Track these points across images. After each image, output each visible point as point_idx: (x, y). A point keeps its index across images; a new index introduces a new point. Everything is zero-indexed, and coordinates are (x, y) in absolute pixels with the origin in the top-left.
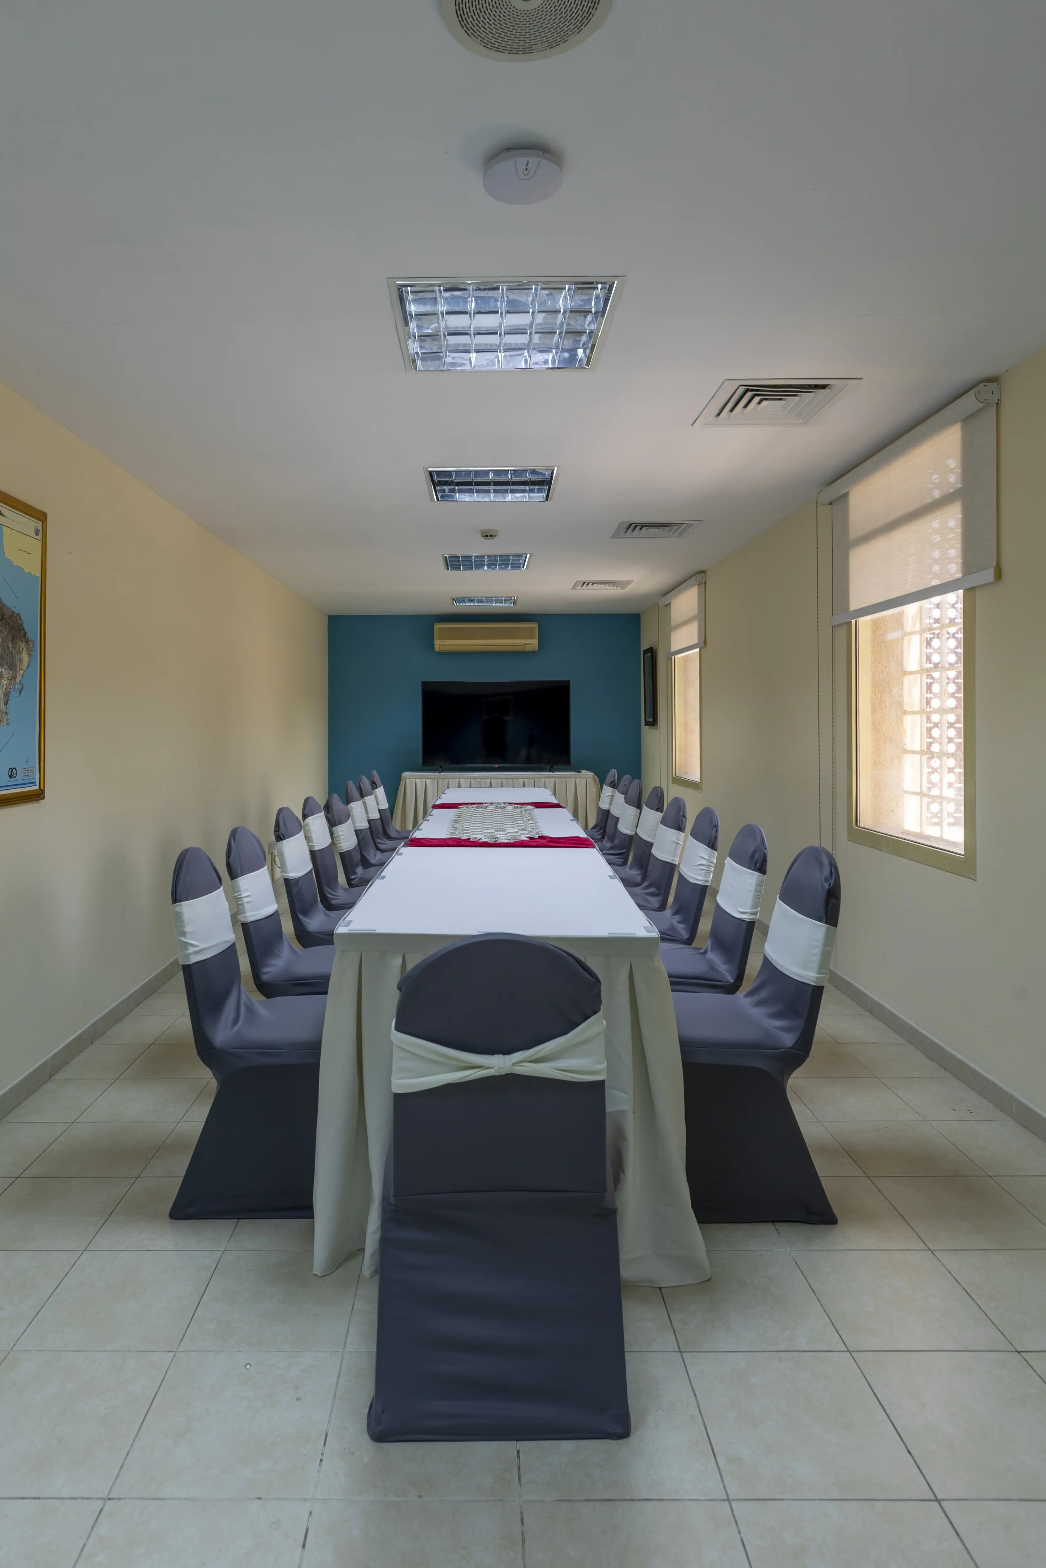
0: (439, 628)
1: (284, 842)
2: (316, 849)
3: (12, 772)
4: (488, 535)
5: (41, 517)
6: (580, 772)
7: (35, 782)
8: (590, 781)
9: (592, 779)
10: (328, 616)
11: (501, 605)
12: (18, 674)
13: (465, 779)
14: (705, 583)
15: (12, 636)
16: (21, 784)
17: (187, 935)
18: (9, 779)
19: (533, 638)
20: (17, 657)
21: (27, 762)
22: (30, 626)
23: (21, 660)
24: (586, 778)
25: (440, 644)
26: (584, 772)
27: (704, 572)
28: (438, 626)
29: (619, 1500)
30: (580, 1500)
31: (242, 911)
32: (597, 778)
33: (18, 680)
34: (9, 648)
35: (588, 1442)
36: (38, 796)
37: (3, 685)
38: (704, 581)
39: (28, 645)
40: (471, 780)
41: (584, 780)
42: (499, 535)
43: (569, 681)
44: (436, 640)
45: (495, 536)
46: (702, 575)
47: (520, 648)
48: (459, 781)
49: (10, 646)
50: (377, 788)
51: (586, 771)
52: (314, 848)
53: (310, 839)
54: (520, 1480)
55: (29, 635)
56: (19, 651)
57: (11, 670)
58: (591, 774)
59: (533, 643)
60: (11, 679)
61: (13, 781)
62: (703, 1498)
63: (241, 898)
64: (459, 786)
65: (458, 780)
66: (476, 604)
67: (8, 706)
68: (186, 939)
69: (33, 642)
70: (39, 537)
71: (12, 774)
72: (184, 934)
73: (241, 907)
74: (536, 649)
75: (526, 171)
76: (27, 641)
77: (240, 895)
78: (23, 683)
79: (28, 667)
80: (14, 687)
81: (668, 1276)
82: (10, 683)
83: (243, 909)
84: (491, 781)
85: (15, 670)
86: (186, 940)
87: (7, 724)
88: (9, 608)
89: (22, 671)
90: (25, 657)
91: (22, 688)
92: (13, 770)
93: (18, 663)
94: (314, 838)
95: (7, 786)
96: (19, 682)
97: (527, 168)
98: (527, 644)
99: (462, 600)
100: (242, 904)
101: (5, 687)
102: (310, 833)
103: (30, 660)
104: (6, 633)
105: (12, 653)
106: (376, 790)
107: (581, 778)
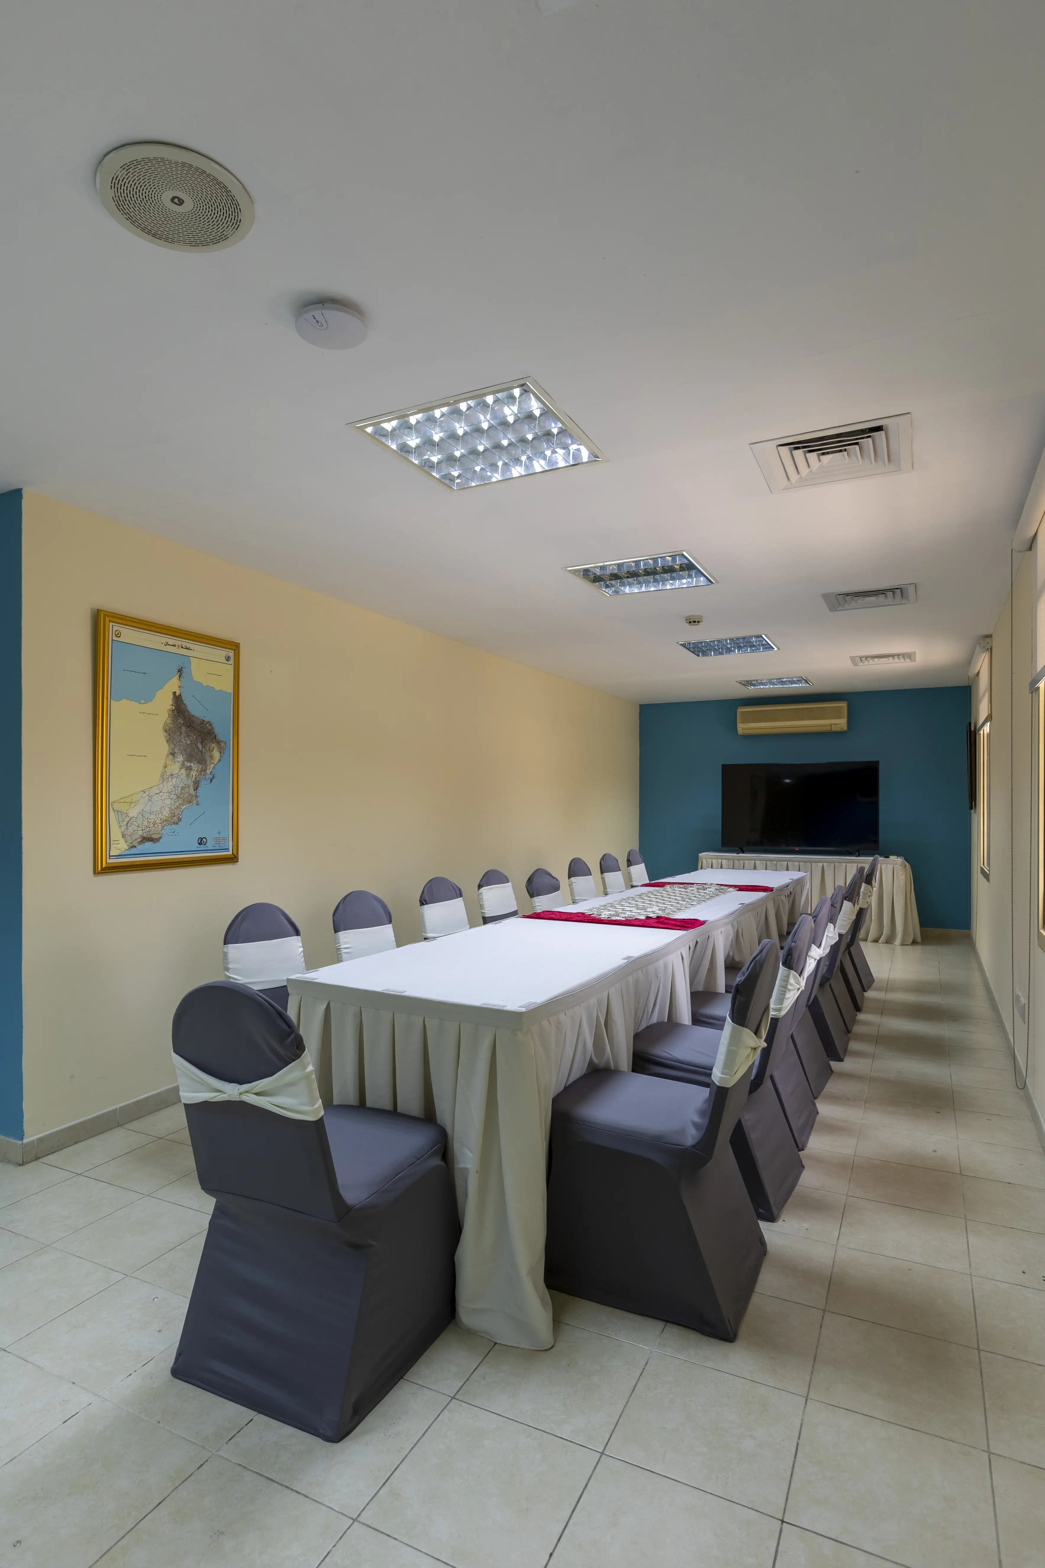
0: (742, 712)
1: (426, 906)
2: (487, 915)
3: (201, 840)
4: (693, 621)
5: (235, 647)
6: (888, 857)
7: (228, 849)
8: (898, 868)
9: (900, 866)
10: (640, 705)
11: (797, 686)
12: (208, 767)
13: (761, 860)
14: (991, 649)
15: (202, 738)
16: (211, 850)
17: (230, 970)
18: (199, 846)
19: (840, 717)
20: (208, 754)
21: (219, 833)
22: (222, 729)
23: (211, 757)
24: (894, 864)
25: (743, 727)
26: (893, 858)
27: (990, 636)
28: (741, 710)
29: (278, 1483)
30: (253, 1471)
31: (341, 959)
32: (907, 864)
33: (208, 772)
34: (198, 748)
35: (304, 1434)
36: (233, 859)
37: (193, 775)
38: (989, 647)
39: (220, 745)
40: (767, 862)
41: (890, 867)
42: (704, 620)
43: (878, 762)
44: (739, 723)
45: (698, 622)
46: (989, 640)
47: (828, 729)
48: (755, 863)
49: (200, 746)
50: (631, 866)
51: (896, 857)
52: (485, 915)
53: (482, 906)
54: (230, 1439)
55: (220, 737)
56: (210, 750)
57: (201, 764)
58: (900, 860)
59: (841, 723)
60: (201, 771)
61: (202, 847)
62: (337, 1510)
63: (340, 948)
64: (755, 868)
65: (754, 861)
66: (771, 686)
67: (198, 791)
68: (229, 973)
69: (225, 743)
70: (232, 661)
71: (201, 842)
72: (227, 969)
73: (339, 956)
74: (845, 728)
75: (318, 323)
76: (218, 742)
77: (339, 946)
78: (214, 773)
79: (219, 761)
80: (204, 776)
81: (506, 1335)
82: (200, 774)
83: (341, 958)
84: (788, 863)
85: (205, 764)
86: (229, 975)
87: (198, 804)
88: (198, 718)
89: (213, 765)
90: (216, 754)
91: (213, 777)
92: (202, 839)
93: (208, 759)
94: (485, 906)
95: (195, 851)
96: (209, 773)
97: (317, 321)
98: (834, 724)
99: (749, 683)
100: (340, 954)
101: (194, 777)
102: (482, 901)
103: (221, 757)
104: (195, 737)
105: (201, 751)
106: (630, 867)
107: (887, 864)
